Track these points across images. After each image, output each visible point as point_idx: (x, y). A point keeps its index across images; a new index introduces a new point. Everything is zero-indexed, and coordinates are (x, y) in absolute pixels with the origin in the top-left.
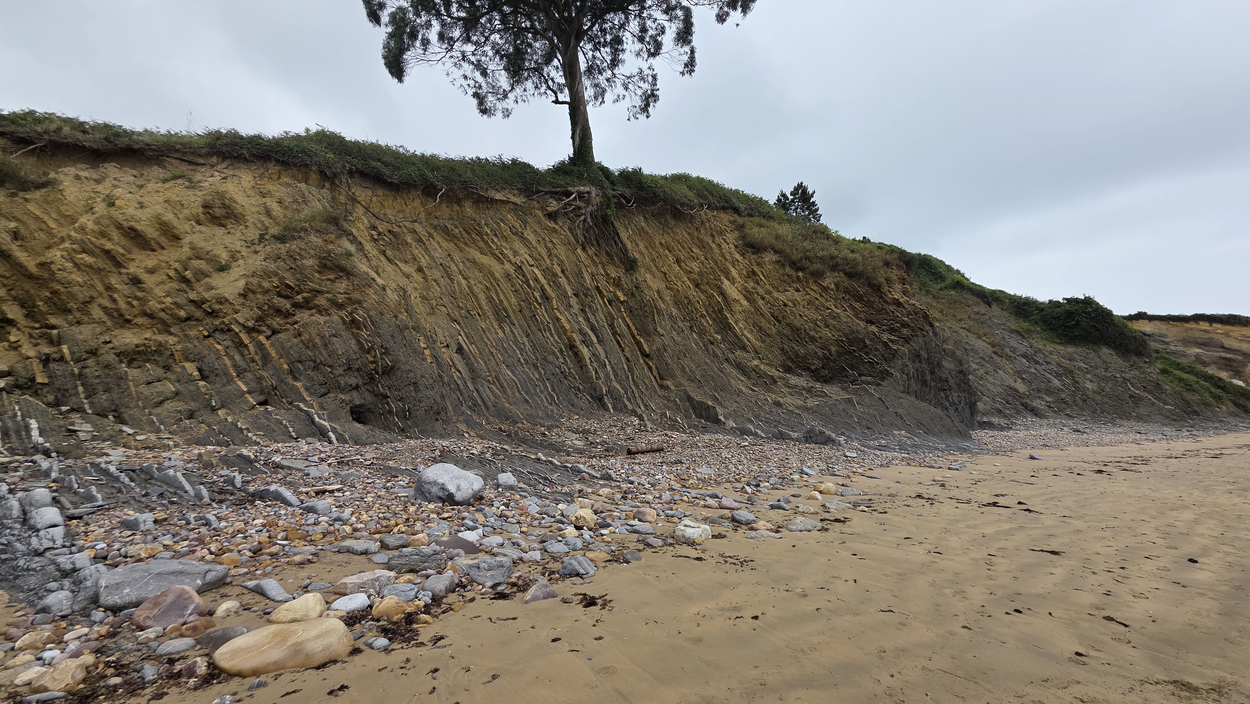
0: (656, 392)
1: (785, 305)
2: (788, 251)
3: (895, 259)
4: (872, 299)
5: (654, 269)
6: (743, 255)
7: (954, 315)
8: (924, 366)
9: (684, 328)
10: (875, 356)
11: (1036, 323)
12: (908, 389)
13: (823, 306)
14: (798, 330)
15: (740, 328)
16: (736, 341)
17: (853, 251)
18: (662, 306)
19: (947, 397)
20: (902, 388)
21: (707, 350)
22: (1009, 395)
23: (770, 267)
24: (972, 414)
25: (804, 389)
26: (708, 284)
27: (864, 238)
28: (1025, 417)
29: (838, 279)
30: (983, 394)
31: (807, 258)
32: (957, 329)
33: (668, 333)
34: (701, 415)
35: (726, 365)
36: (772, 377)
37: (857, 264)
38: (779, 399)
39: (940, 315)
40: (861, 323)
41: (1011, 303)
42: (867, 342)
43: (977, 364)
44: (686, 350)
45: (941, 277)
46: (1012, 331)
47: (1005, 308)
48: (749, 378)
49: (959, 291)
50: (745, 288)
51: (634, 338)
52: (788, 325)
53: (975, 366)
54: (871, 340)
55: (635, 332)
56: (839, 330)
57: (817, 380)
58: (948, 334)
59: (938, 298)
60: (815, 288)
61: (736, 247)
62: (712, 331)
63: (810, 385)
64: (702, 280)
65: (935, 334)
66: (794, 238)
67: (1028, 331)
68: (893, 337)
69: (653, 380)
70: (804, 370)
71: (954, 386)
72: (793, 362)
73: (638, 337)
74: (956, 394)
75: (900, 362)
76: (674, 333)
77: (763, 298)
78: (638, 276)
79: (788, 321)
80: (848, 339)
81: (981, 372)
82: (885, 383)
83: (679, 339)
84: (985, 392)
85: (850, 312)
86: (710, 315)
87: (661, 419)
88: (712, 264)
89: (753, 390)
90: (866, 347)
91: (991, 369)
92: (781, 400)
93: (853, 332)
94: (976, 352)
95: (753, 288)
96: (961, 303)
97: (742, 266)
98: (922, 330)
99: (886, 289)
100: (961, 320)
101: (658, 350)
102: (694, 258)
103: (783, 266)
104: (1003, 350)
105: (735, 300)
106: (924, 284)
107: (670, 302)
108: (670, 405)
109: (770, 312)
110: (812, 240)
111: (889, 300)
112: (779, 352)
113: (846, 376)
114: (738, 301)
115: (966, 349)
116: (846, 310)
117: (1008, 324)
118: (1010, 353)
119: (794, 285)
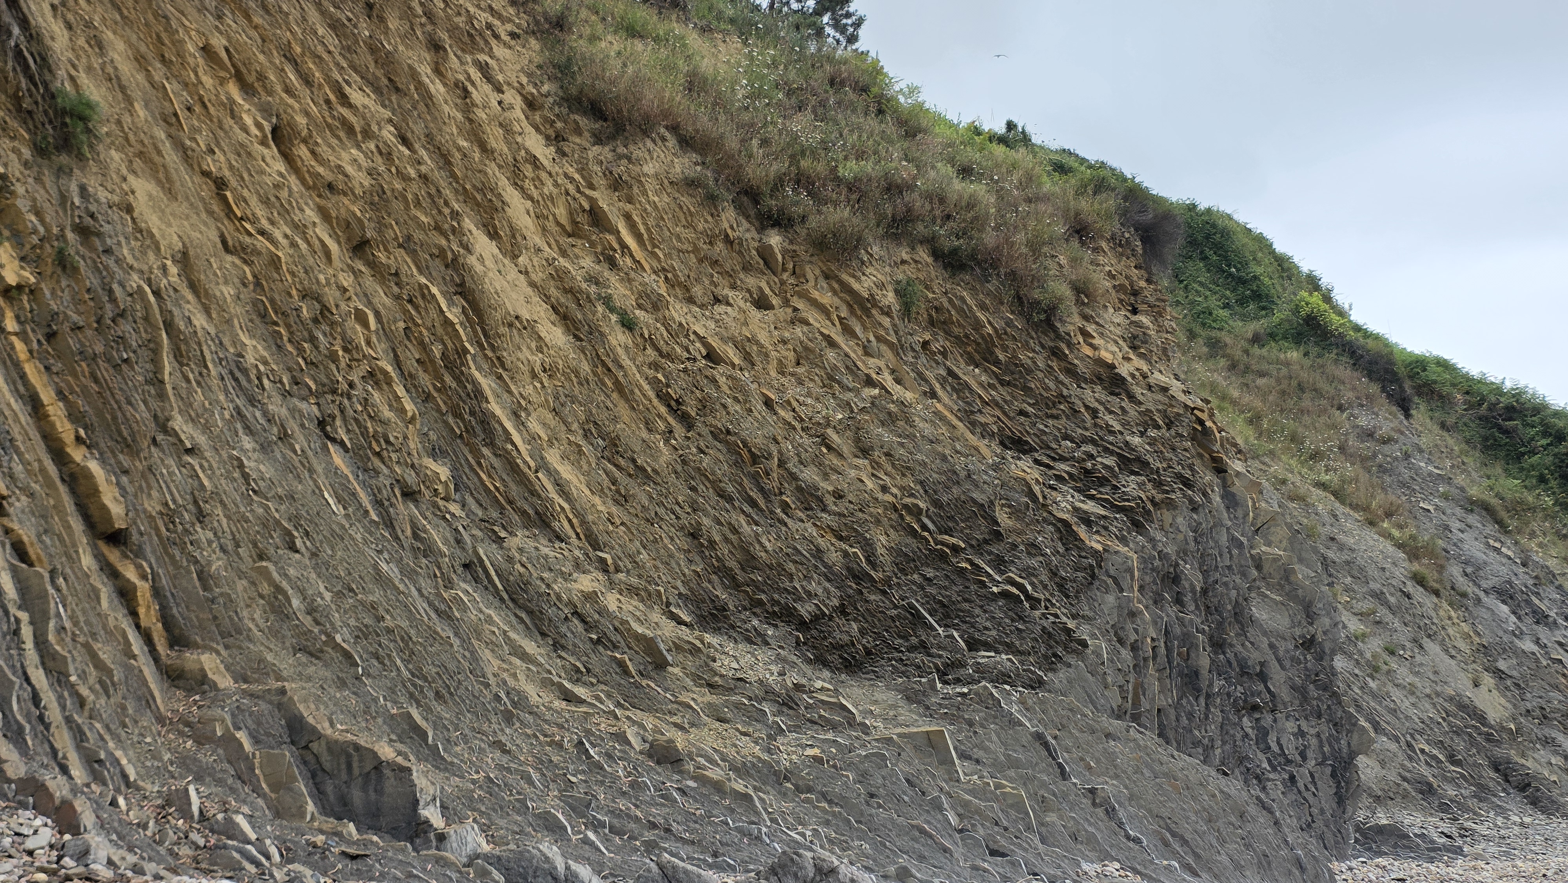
0: (147, 701)
1: (712, 357)
2: (732, 143)
3: (1109, 216)
4: (1024, 357)
5: (171, 157)
6: (556, 139)
7: (1294, 438)
8: (1193, 617)
9: (293, 426)
10: (1029, 572)
11: (1542, 480)
12: (1136, 703)
13: (852, 369)
14: (755, 459)
15: (533, 438)
16: (515, 490)
17: (965, 172)
18: (200, 321)
19: (1263, 734)
20: (1115, 700)
21: (390, 524)
22: (1457, 732)
23: (662, 201)
24: (1340, 800)
25: (769, 694)
26: (406, 244)
27: (1011, 126)
28: (1501, 811)
29: (910, 271)
30: (1376, 727)
31: (802, 181)
32: (1305, 488)
33: (218, 443)
34: (344, 801)
35: (464, 589)
36: (649, 646)
37: (979, 223)
38: (671, 733)
39: (1250, 432)
40: (982, 445)
41: (1471, 406)
42: (1003, 518)
43: (1361, 615)
44: (295, 519)
45: (1257, 296)
46: (1473, 505)
47: (1451, 420)
48: (557, 646)
49: (1314, 350)
50: (559, 276)
51: (59, 455)
52: (721, 435)
53: (1354, 625)
54: (1016, 513)
55: (65, 429)
56: (905, 470)
57: (821, 661)
58: (1270, 503)
59: (1247, 369)
60: (826, 298)
61: (531, 104)
62: (414, 444)
63: (793, 678)
64: (381, 227)
65: (1231, 500)
66: (754, 96)
67: (1518, 508)
68: (1090, 506)
69: (137, 645)
70: (771, 618)
71: (1284, 694)
72: (735, 585)
73: (77, 454)
74: (1291, 726)
75: (1110, 599)
76: (247, 443)
77: (628, 324)
78: (93, 184)
79: (720, 421)
80: (937, 503)
81: (1373, 646)
82: (1058, 678)
83: (268, 470)
84: (1386, 719)
85: (946, 399)
86: (408, 379)
87: (162, 818)
88: (429, 164)
89: (569, 697)
90: (998, 536)
91: (1403, 635)
92: (680, 741)
93: (953, 478)
94: (1360, 575)
95: (593, 279)
96: (1318, 392)
97: (549, 188)
98: (1187, 483)
99: (1070, 323)
100: (1316, 456)
101: (170, 515)
102: (350, 130)
103: (711, 200)
104: (1441, 568)
105: (514, 322)
106: (1203, 317)
107: (237, 310)
108: (208, 757)
109: (654, 382)
110: (821, 113)
111: (1082, 368)
112: (683, 542)
113: (923, 647)
114: (529, 327)
115: (1325, 561)
116: (933, 395)
117: (1460, 479)
118: (1463, 583)
119: (751, 281)
